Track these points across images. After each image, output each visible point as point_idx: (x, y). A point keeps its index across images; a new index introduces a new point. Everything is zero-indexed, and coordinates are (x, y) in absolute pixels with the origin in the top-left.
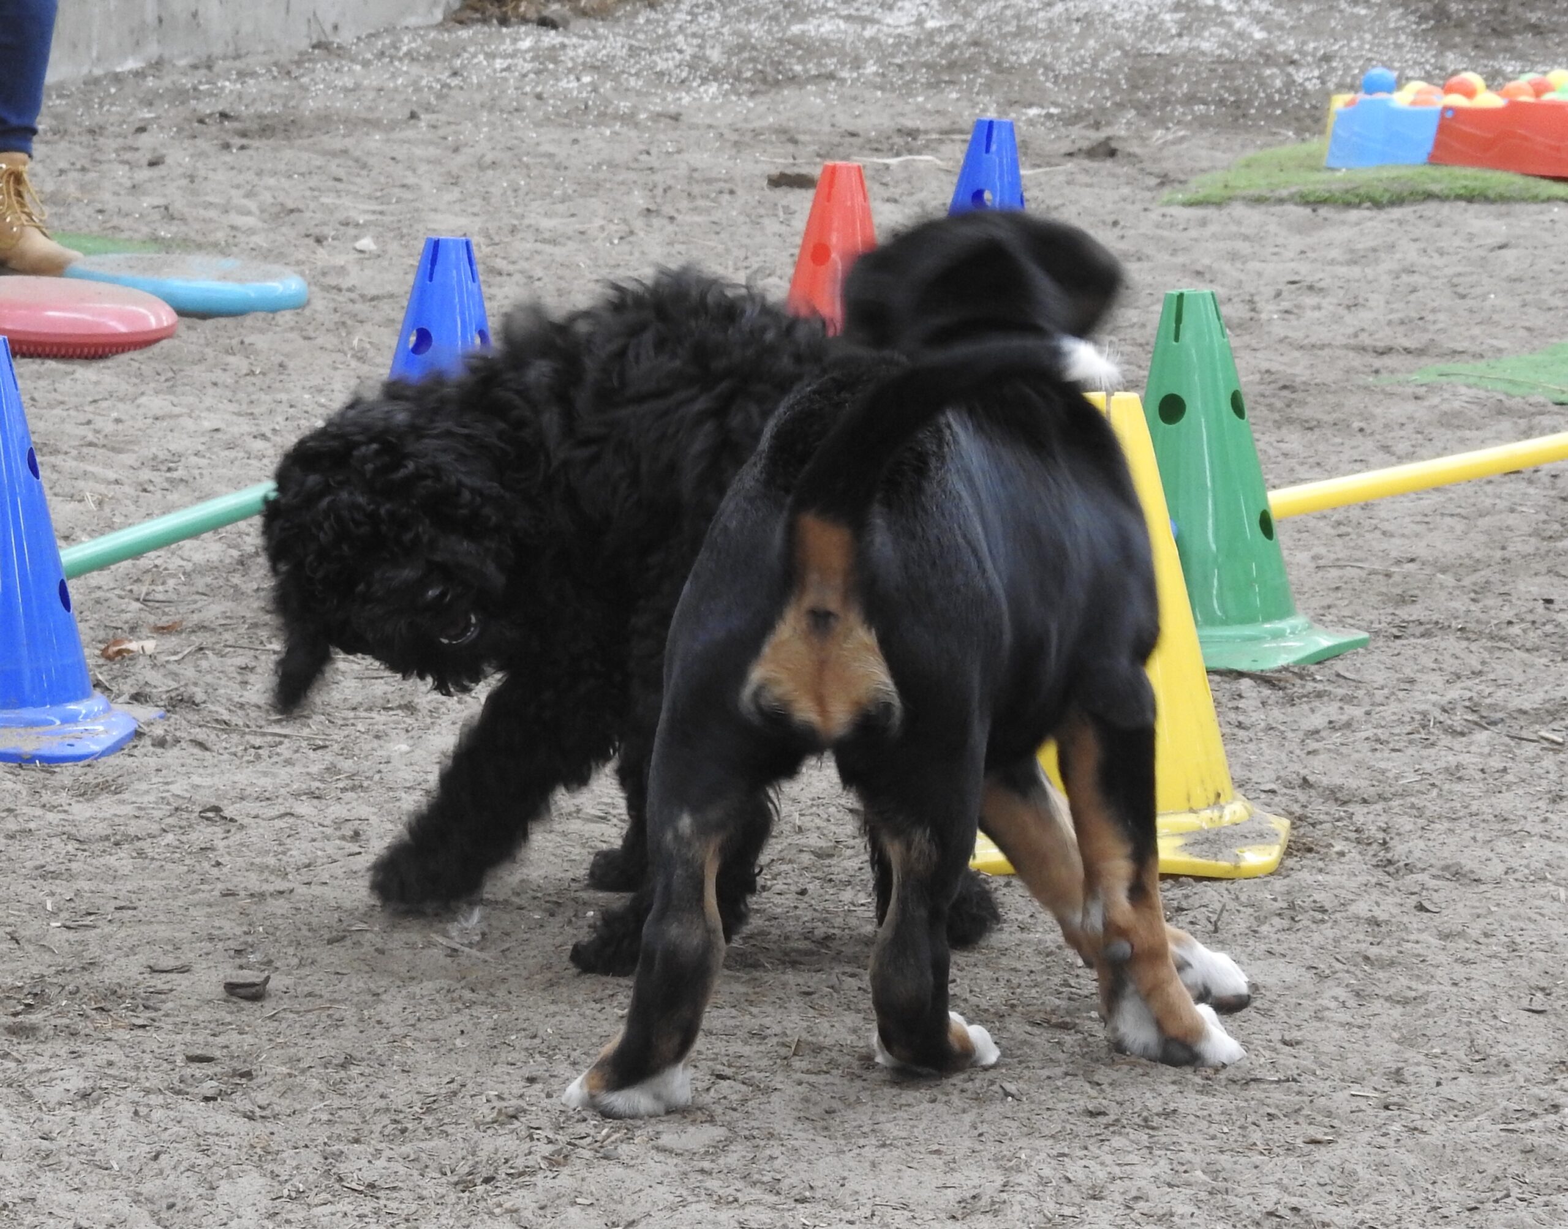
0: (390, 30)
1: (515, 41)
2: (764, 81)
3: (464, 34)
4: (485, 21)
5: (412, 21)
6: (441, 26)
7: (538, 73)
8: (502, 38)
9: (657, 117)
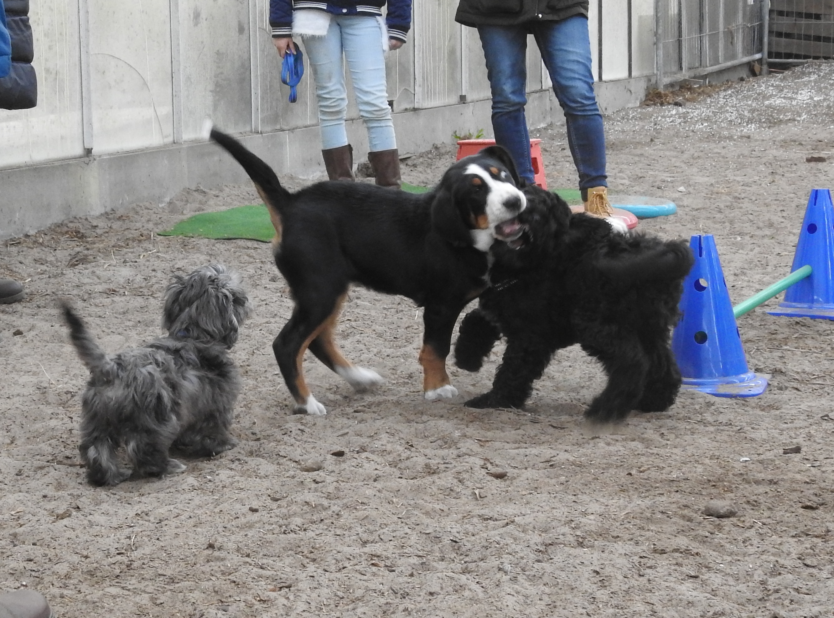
0: (623, 109)
1: (669, 111)
2: (770, 122)
3: (650, 109)
4: (655, 104)
5: (630, 105)
6: (640, 107)
7: (685, 122)
8: (665, 110)
9: (742, 137)
